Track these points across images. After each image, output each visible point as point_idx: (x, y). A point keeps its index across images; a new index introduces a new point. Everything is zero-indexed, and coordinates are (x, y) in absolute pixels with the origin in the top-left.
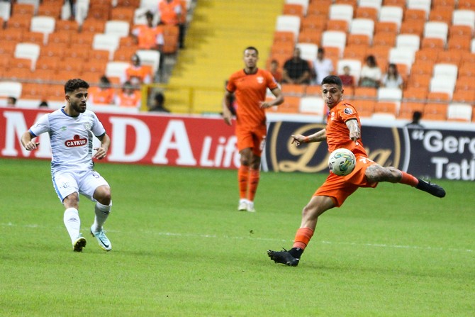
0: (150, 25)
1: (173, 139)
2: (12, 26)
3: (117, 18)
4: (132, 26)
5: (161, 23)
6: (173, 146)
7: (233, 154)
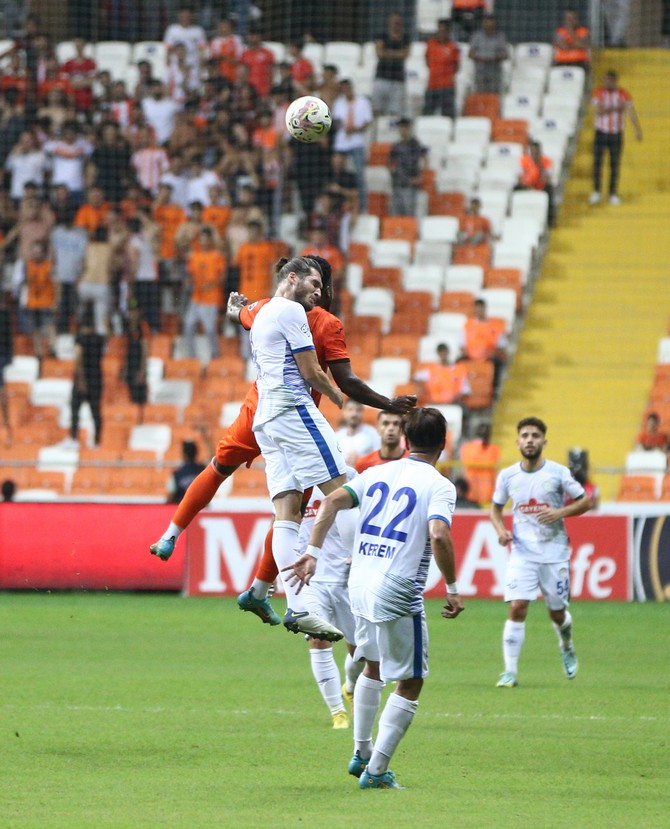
0: (445, 362)
1: (484, 553)
2: (217, 375)
3: (391, 354)
4: (416, 365)
5: (465, 358)
6: (484, 564)
7: (586, 574)
